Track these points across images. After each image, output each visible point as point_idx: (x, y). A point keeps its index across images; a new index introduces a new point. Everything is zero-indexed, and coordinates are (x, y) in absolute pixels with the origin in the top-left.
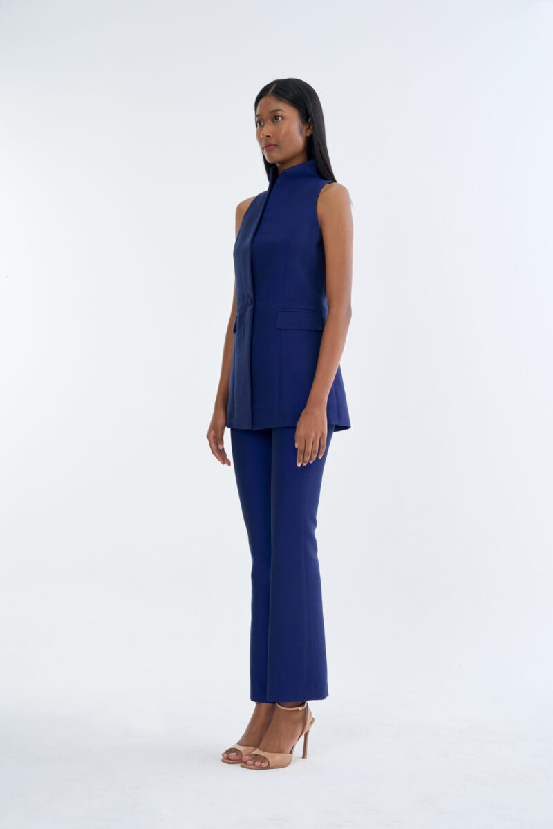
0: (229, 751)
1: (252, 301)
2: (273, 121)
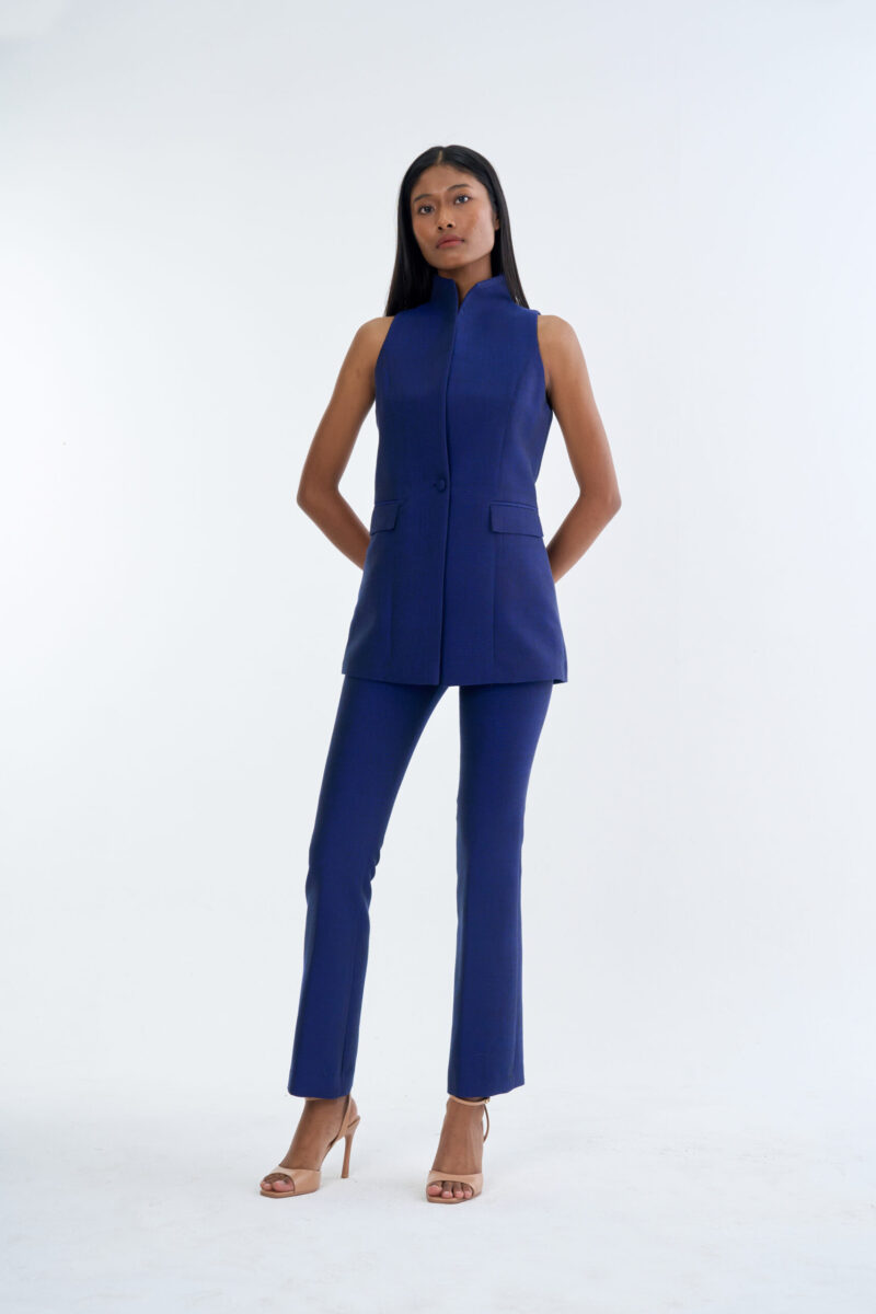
0: (270, 1179)
1: (446, 487)
2: (454, 203)
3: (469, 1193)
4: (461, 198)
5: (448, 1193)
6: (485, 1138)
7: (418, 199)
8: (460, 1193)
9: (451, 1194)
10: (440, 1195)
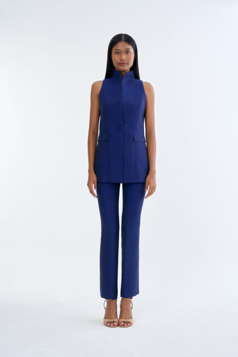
1: (122, 129)
2: (126, 53)
3: (131, 324)
4: (128, 52)
5: (126, 325)
6: (132, 308)
7: (115, 50)
8: (129, 324)
9: (127, 325)
10: (124, 325)
